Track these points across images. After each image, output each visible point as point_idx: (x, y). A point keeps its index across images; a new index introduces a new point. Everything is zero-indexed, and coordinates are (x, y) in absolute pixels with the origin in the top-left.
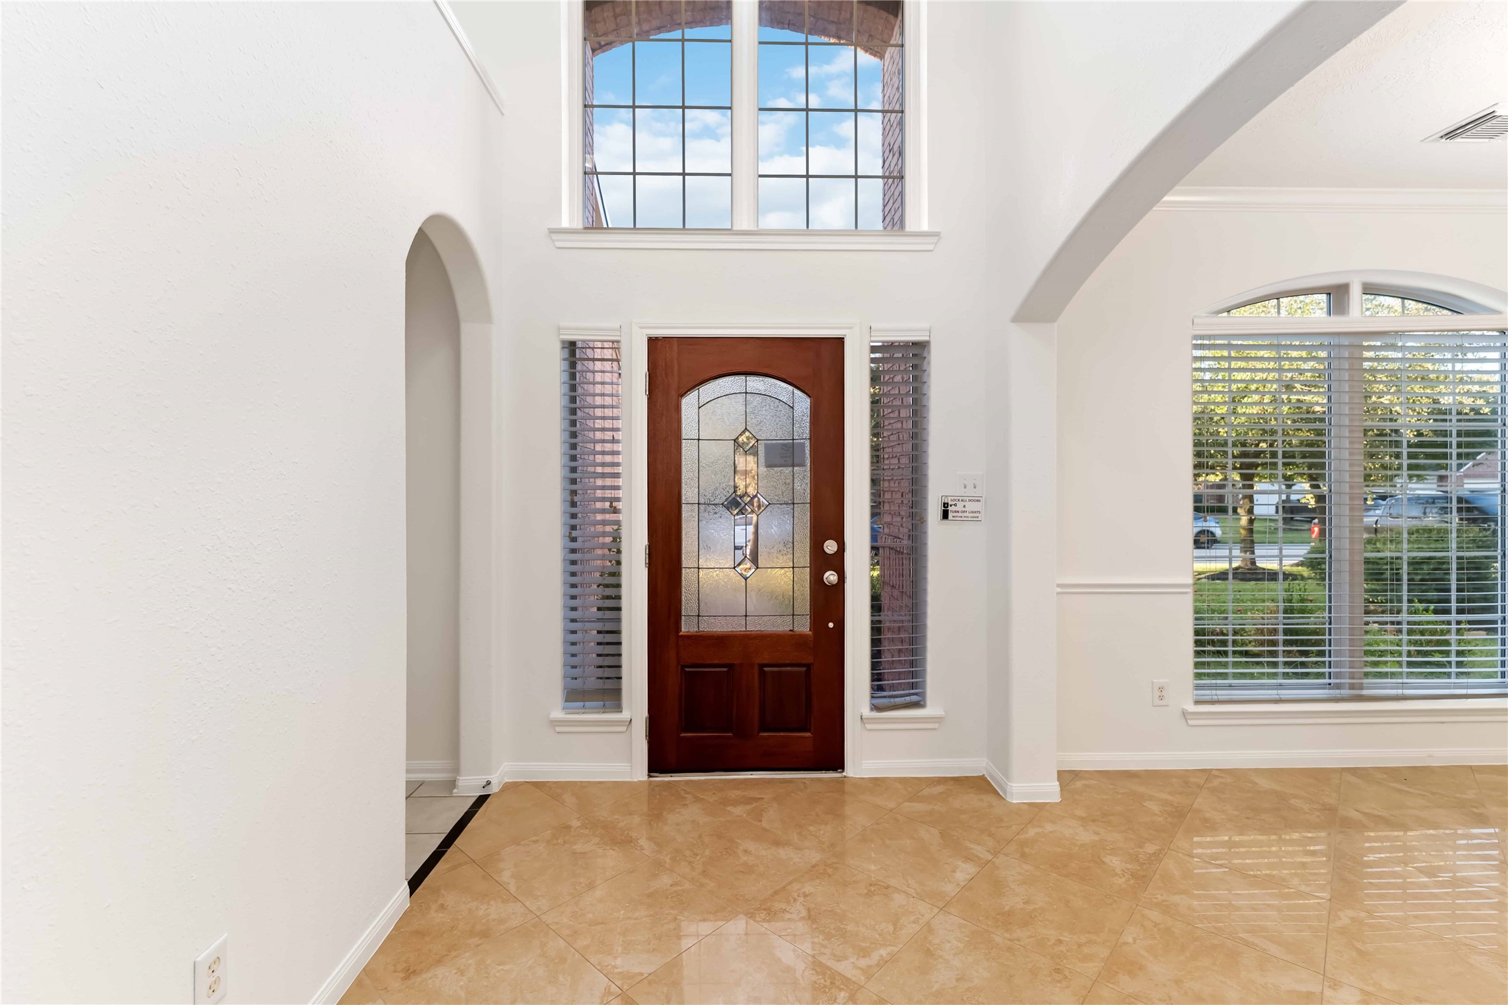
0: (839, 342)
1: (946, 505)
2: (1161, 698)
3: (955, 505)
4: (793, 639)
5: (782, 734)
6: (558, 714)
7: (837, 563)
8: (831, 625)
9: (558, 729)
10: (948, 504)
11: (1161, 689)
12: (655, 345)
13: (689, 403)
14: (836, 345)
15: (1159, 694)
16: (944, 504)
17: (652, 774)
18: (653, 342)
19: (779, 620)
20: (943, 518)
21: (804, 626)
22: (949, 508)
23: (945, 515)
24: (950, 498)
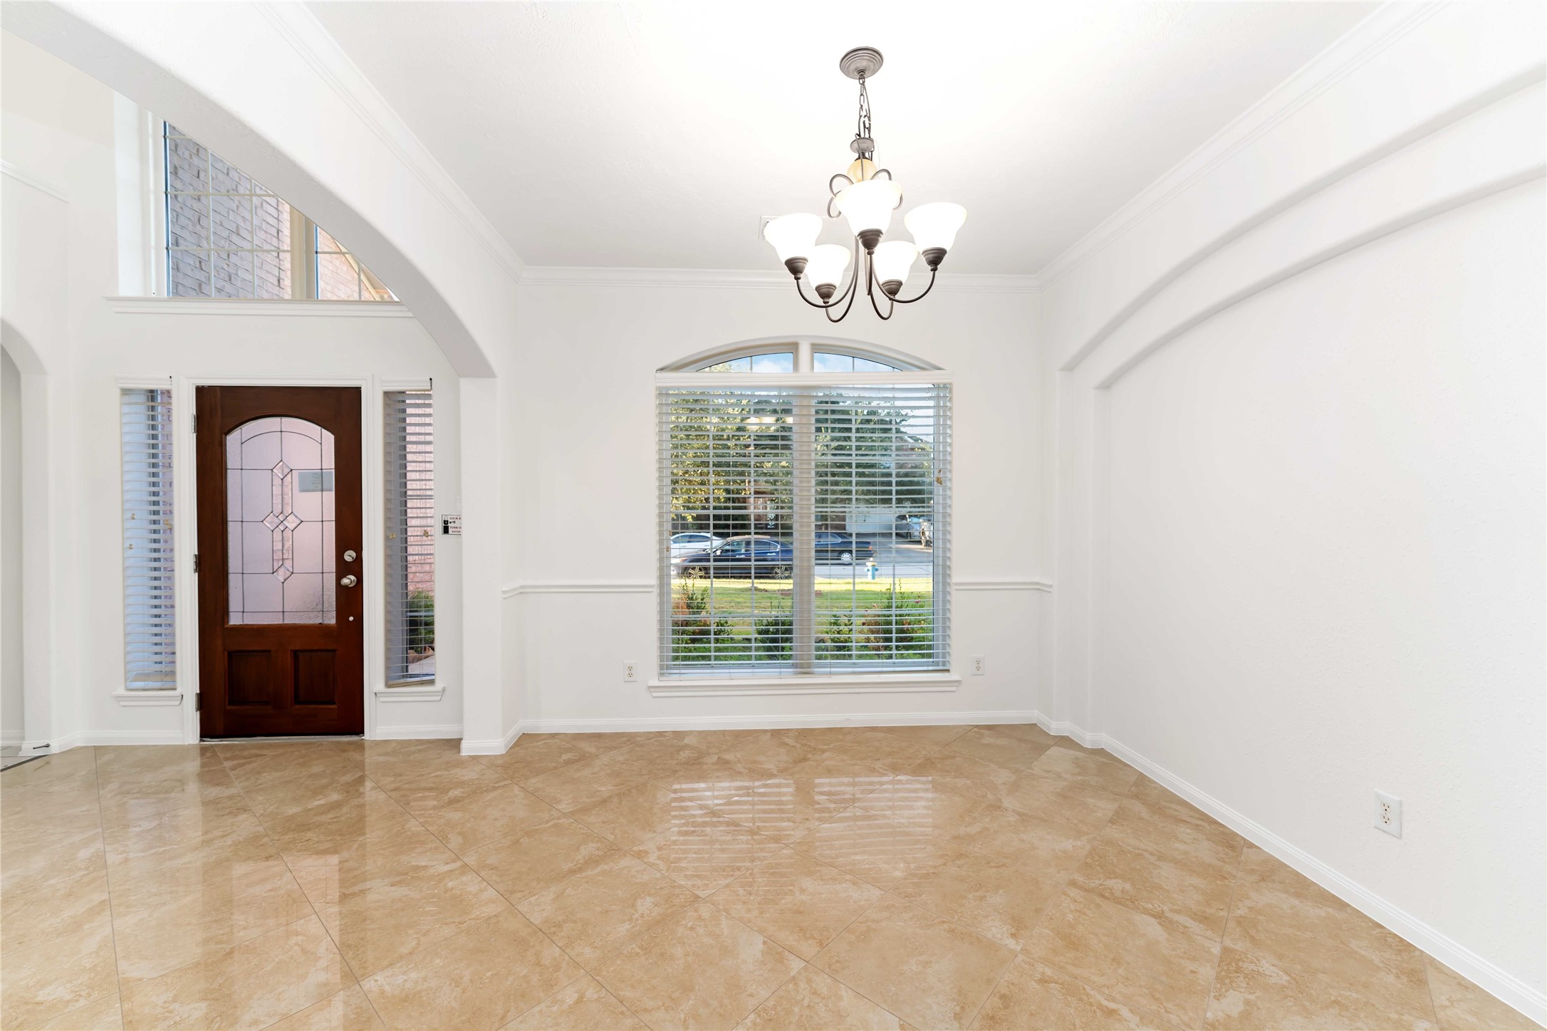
0: (357, 391)
1: (446, 522)
2: (630, 675)
3: (454, 522)
4: (321, 629)
5: (313, 706)
6: (121, 691)
7: (356, 568)
8: (351, 619)
9: (122, 703)
10: (447, 521)
11: (630, 668)
12: (203, 394)
13: (233, 440)
14: (353, 395)
15: (629, 672)
16: (445, 521)
17: (204, 739)
18: (201, 391)
19: (312, 615)
20: (445, 533)
21: (331, 620)
22: (449, 525)
23: (446, 530)
24: (449, 517)
